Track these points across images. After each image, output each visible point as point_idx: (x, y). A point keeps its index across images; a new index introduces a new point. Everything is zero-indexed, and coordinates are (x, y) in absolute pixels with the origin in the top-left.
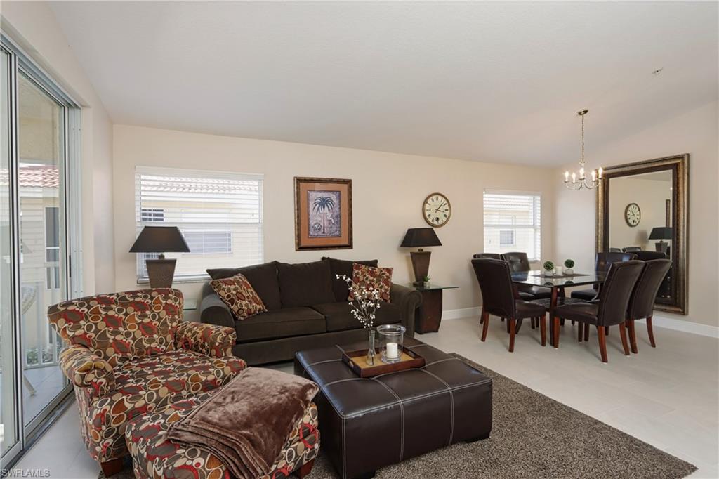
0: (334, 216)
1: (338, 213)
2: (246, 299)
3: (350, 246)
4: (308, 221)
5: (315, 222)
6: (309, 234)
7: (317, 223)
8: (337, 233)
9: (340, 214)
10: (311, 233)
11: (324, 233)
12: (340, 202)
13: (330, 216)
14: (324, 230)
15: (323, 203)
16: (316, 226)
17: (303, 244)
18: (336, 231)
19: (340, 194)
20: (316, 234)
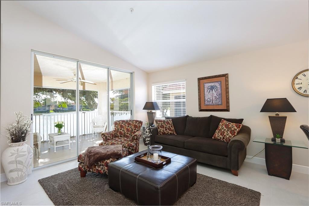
0: (218, 94)
1: (220, 92)
2: (165, 128)
3: (227, 110)
4: (205, 98)
5: (208, 98)
6: (205, 103)
7: (209, 98)
8: (220, 103)
9: (221, 93)
10: (206, 103)
11: (212, 103)
12: (221, 87)
13: (216, 94)
14: (212, 101)
15: (212, 88)
16: (208, 100)
17: (202, 108)
18: (219, 102)
19: (221, 83)
20: (208, 104)
